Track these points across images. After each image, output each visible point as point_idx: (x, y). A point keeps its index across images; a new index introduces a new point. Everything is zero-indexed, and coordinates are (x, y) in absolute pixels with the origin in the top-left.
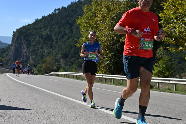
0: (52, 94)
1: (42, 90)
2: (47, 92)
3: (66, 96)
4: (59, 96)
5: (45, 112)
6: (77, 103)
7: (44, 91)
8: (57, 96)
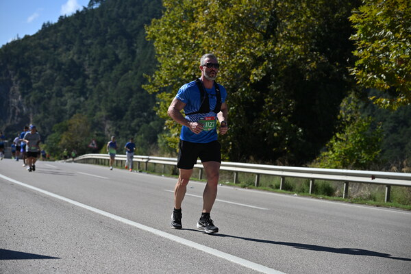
0: (97, 214)
2: (82, 208)
4: (114, 220)
5: (88, 264)
7: (74, 206)
8: (109, 218)
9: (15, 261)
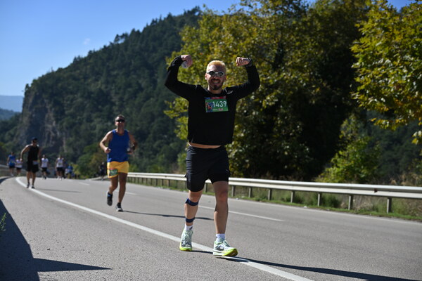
0: (132, 227)
4: (148, 232)
5: (133, 274)
8: (144, 231)
9: (68, 272)
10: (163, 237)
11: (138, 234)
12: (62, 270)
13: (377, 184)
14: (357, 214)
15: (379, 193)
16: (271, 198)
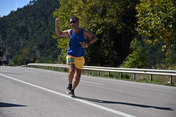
0: (37, 88)
1: (25, 83)
2: (31, 85)
3: (50, 89)
4: (44, 90)
5: (37, 108)
6: (64, 97)
7: (28, 85)
8: (42, 89)
9: (8, 107)
10: (51, 92)
11: (40, 91)
12: (5, 107)
13: (146, 69)
14: (137, 82)
15: (147, 73)
16: (99, 75)
